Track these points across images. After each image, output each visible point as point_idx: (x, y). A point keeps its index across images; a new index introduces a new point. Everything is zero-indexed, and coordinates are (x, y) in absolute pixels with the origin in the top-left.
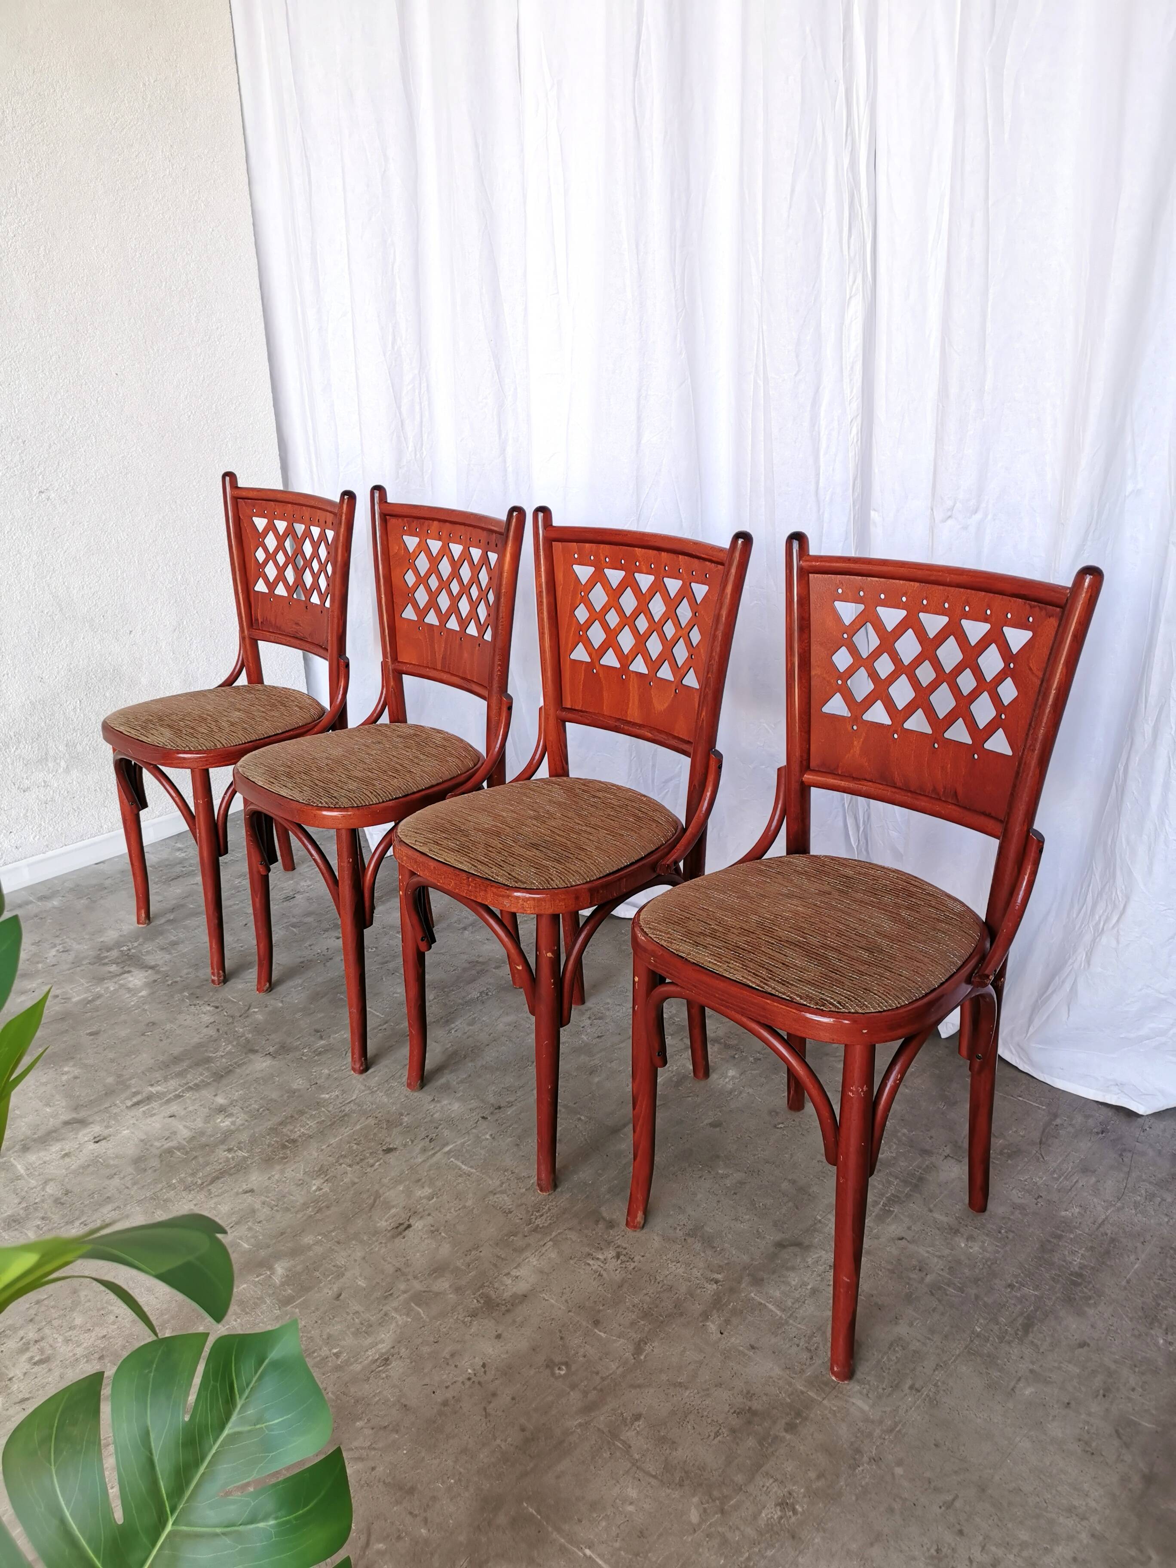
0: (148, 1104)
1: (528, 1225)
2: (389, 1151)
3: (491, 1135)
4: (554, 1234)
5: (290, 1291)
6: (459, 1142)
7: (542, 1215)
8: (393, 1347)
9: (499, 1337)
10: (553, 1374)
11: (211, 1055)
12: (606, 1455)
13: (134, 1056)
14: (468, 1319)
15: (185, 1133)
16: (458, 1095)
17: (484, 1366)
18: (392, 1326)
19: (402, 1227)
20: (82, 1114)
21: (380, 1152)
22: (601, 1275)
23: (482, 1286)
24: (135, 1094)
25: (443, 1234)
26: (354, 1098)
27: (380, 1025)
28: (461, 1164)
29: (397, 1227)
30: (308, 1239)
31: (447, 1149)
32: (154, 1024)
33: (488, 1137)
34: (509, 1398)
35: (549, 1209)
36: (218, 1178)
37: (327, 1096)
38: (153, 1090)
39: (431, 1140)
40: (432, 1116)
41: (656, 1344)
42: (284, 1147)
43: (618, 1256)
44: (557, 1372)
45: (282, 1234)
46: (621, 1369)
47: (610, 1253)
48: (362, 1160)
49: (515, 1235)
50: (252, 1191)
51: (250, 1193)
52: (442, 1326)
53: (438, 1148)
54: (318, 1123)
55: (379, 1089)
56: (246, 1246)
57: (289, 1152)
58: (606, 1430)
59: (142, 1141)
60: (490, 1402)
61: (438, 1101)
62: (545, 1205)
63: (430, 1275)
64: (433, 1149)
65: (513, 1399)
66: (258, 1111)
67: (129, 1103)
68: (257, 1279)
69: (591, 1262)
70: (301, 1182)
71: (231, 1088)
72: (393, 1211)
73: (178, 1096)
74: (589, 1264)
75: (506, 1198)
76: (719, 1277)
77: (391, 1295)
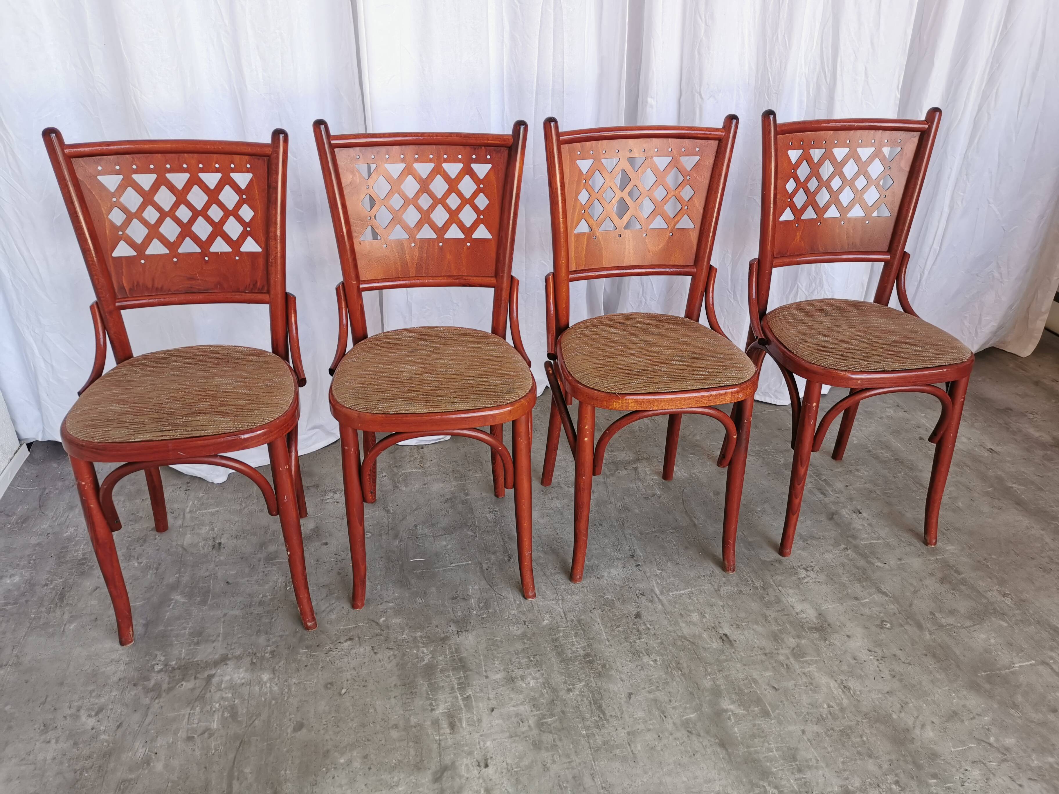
0: (460, 720)
1: (758, 589)
2: (638, 615)
3: (658, 570)
4: (772, 583)
5: (756, 709)
6: (655, 585)
7: (753, 581)
8: (836, 681)
9: (848, 636)
10: (888, 629)
11: (424, 663)
12: (955, 634)
13: (372, 710)
14: (827, 642)
15: (525, 709)
16: (602, 566)
17: (870, 651)
18: (816, 674)
19: (724, 638)
20: (434, 766)
21: (636, 620)
22: (819, 582)
23: (802, 627)
24: (436, 723)
25: (743, 624)
26: (561, 611)
27: (481, 568)
28: (677, 592)
29: (723, 640)
30: (707, 683)
31: (658, 592)
32: (331, 684)
33: (660, 572)
34: (900, 651)
35: (749, 576)
36: (600, 707)
37: (546, 622)
38: (441, 709)
39: (643, 594)
40: (615, 584)
41: (883, 586)
42: (591, 662)
43: (807, 570)
44: (887, 627)
45: (691, 693)
46: (896, 605)
47: (804, 572)
48: (638, 631)
49: (764, 598)
50: (630, 695)
51: (633, 697)
52: (828, 654)
53: (654, 595)
54: (576, 637)
55: (561, 595)
56: (692, 716)
57: (599, 662)
58: (937, 627)
59: (511, 737)
60: (900, 659)
61: (602, 577)
62: (744, 576)
63: (779, 643)
64: (652, 597)
65: (901, 650)
66: (531, 661)
67: (448, 731)
68: (733, 721)
69: (806, 580)
70: (639, 667)
71: (485, 666)
72: (705, 635)
73: (467, 699)
74: (807, 582)
75: (727, 588)
76: (843, 546)
77: (787, 665)
